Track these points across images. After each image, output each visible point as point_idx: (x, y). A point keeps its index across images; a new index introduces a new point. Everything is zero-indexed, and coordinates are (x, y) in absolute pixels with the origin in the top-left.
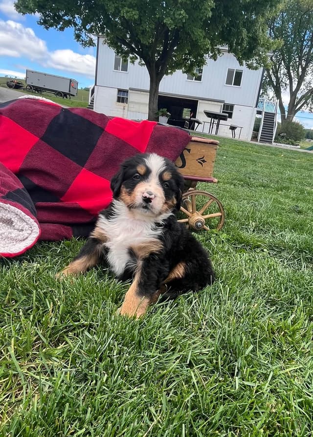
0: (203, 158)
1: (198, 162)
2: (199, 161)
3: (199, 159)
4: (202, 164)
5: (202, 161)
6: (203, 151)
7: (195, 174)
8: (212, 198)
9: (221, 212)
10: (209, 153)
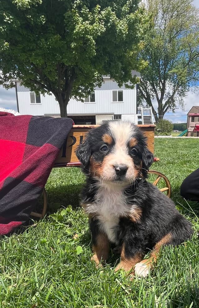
8: (160, 174)
9: (167, 186)
10: (149, 136)
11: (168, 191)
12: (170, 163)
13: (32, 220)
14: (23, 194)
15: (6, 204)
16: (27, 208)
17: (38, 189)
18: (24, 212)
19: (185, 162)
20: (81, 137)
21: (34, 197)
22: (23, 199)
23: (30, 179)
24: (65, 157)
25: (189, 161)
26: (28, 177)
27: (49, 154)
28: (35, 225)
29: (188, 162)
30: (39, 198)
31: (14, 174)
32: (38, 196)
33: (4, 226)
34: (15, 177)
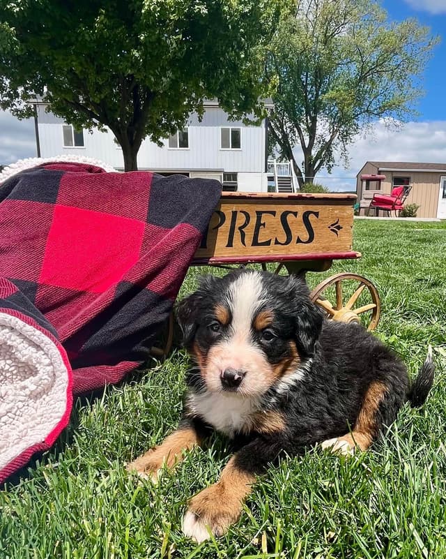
0: (337, 223)
1: (332, 230)
2: (332, 228)
4: (336, 232)
5: (336, 228)
6: (336, 212)
7: (328, 249)
8: (364, 281)
9: (375, 302)
10: (345, 214)
11: (375, 309)
13: (154, 359)
14: (145, 311)
15: (116, 330)
16: (148, 338)
17: (166, 305)
18: (143, 345)
19: (375, 262)
20: (235, 214)
21: (162, 318)
22: (145, 321)
23: (157, 285)
24: (206, 248)
25: (381, 260)
26: (154, 282)
27: (187, 242)
28: (157, 368)
29: (380, 262)
30: (168, 319)
31: (134, 277)
32: (166, 315)
33: (110, 369)
34: (133, 281)
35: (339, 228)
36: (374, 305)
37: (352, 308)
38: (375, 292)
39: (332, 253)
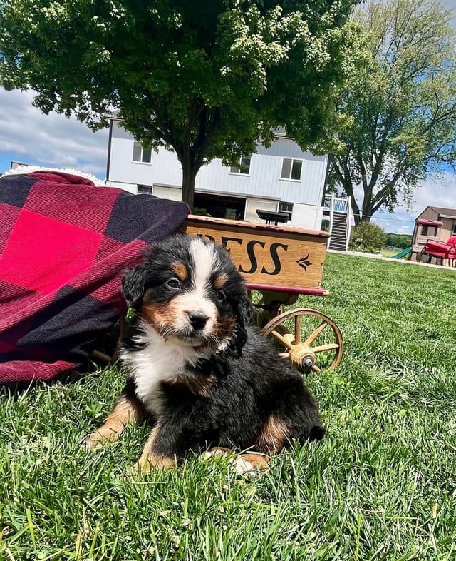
0: (307, 258)
1: (300, 265)
2: (301, 262)
3: (301, 260)
4: (305, 267)
5: (305, 263)
6: (306, 247)
7: (295, 283)
8: (326, 319)
9: (337, 343)
10: (316, 250)
11: (337, 349)
12: (361, 304)
13: (94, 364)
14: (87, 317)
15: (55, 330)
16: (87, 342)
17: (111, 313)
18: (82, 348)
19: (390, 306)
21: (104, 325)
22: (84, 326)
23: (102, 294)
25: (397, 306)
26: (100, 291)
28: (97, 373)
29: (395, 307)
30: (111, 327)
31: (76, 282)
32: (109, 324)
33: (45, 365)
34: (77, 286)
35: (308, 263)
36: (337, 346)
37: (312, 345)
38: (337, 332)
39: (298, 287)
